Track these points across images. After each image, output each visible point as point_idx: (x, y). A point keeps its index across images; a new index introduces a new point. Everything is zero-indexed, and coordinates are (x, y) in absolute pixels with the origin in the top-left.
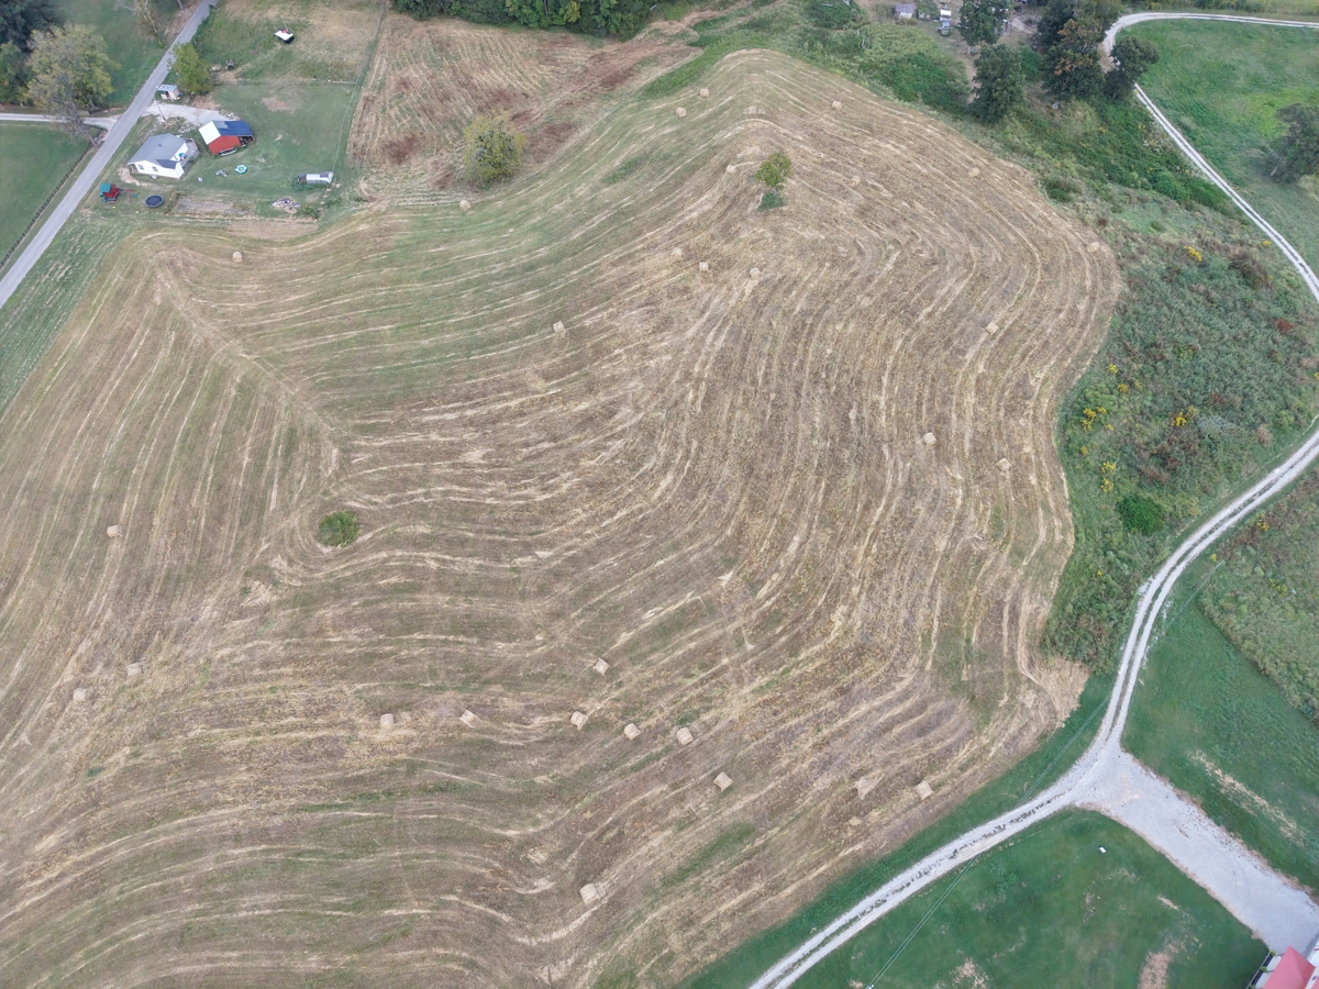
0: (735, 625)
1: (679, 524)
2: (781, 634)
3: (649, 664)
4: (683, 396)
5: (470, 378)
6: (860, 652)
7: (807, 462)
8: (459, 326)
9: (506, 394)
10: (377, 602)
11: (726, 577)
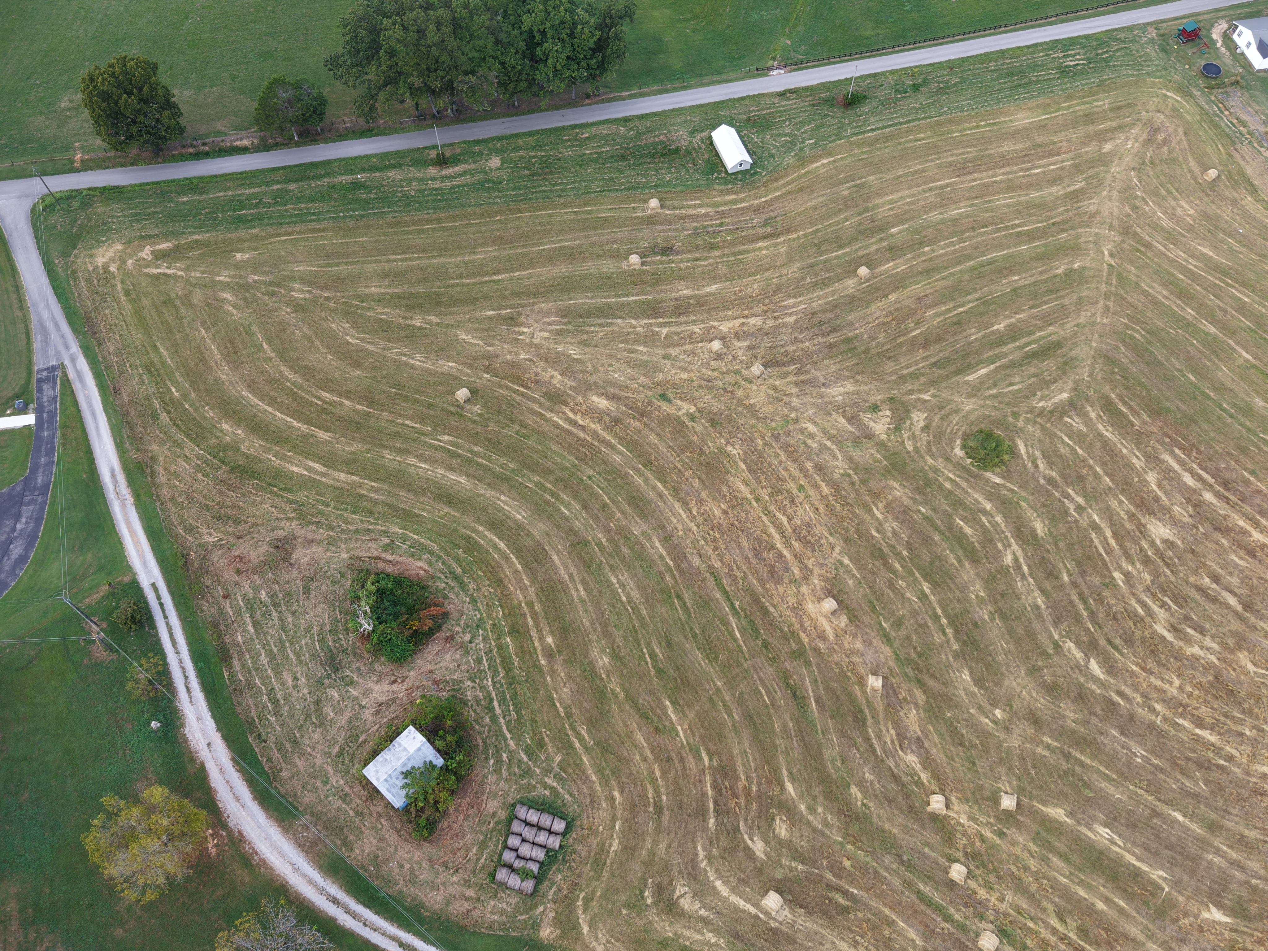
3: (1045, 860)
10: (937, 529)
11: (1216, 915)
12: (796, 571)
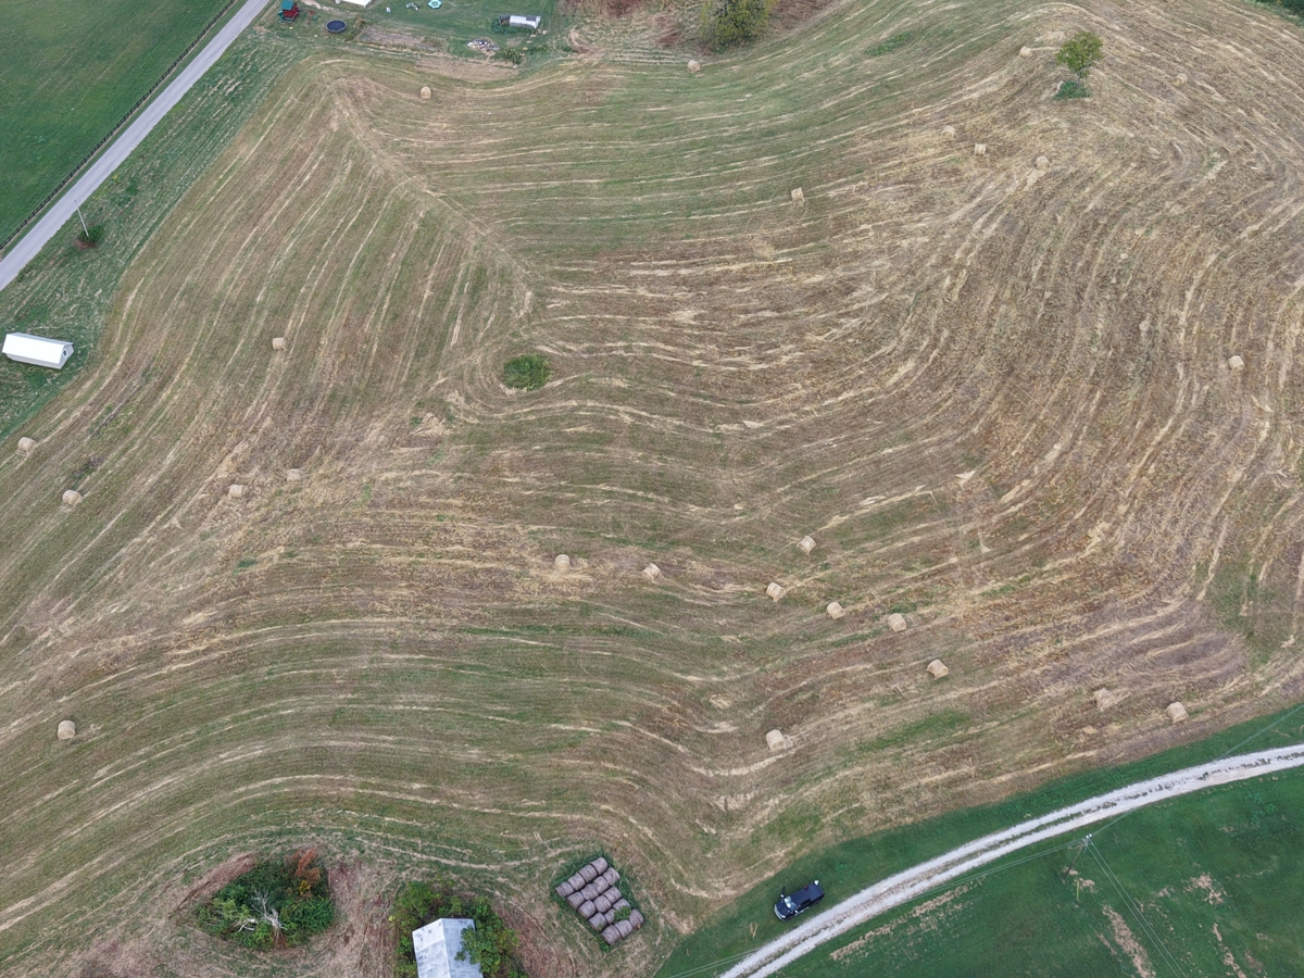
0: (970, 526)
1: (916, 413)
2: (1025, 542)
3: (863, 551)
4: (937, 282)
5: (687, 237)
6: (1119, 572)
7: (1082, 368)
8: (679, 186)
9: (727, 257)
10: (562, 449)
11: (966, 476)
12: (512, 568)
